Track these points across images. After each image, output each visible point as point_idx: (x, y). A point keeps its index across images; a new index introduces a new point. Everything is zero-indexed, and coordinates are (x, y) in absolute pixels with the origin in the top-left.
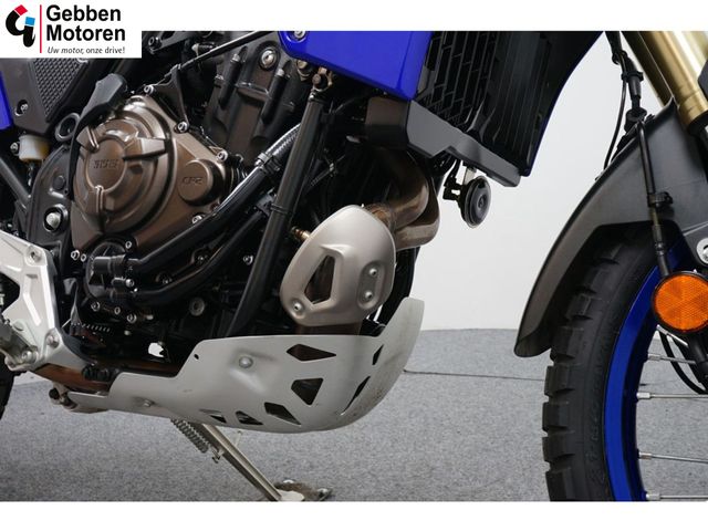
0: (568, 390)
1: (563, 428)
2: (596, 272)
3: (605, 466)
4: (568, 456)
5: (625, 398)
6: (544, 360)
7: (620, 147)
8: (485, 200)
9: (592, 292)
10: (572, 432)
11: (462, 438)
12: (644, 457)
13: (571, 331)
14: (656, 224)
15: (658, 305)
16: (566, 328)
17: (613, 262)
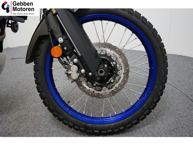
0: (38, 70)
1: (38, 78)
2: (40, 45)
3: (47, 84)
4: (40, 83)
5: (49, 69)
6: (33, 64)
7: (43, 17)
8: (17, 26)
9: (40, 50)
10: (40, 78)
11: (26, 74)
12: (55, 80)
13: (37, 58)
14: (50, 36)
15: (51, 53)
16: (36, 57)
17: (43, 43)
